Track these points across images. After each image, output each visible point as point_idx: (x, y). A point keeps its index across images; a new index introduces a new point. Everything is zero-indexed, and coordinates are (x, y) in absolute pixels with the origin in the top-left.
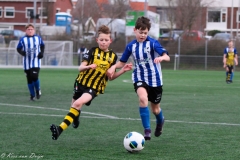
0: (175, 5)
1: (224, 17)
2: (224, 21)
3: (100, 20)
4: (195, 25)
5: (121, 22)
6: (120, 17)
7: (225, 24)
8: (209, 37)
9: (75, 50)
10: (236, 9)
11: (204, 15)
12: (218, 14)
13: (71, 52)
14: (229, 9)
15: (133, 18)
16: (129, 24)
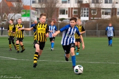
0: (44, 7)
1: (67, 12)
3: (9, 14)
4: (53, 16)
6: (19, 13)
7: (67, 15)
8: (60, 21)
10: (72, 8)
11: (58, 11)
12: (64, 10)
14: (69, 8)
15: (24, 13)
16: (23, 16)
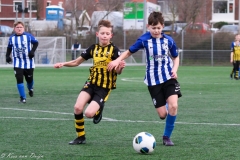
1: (231, 8)
2: (231, 11)
3: (95, 13)
4: (199, 17)
5: (119, 14)
6: (117, 10)
7: (233, 14)
8: (216, 30)
9: (68, 46)
11: (209, 5)
12: (225, 4)
13: (64, 48)
15: (131, 10)
16: (127, 17)
